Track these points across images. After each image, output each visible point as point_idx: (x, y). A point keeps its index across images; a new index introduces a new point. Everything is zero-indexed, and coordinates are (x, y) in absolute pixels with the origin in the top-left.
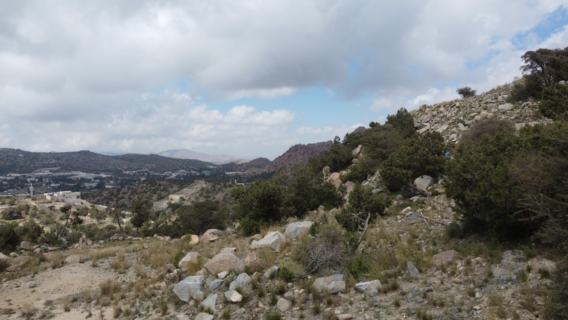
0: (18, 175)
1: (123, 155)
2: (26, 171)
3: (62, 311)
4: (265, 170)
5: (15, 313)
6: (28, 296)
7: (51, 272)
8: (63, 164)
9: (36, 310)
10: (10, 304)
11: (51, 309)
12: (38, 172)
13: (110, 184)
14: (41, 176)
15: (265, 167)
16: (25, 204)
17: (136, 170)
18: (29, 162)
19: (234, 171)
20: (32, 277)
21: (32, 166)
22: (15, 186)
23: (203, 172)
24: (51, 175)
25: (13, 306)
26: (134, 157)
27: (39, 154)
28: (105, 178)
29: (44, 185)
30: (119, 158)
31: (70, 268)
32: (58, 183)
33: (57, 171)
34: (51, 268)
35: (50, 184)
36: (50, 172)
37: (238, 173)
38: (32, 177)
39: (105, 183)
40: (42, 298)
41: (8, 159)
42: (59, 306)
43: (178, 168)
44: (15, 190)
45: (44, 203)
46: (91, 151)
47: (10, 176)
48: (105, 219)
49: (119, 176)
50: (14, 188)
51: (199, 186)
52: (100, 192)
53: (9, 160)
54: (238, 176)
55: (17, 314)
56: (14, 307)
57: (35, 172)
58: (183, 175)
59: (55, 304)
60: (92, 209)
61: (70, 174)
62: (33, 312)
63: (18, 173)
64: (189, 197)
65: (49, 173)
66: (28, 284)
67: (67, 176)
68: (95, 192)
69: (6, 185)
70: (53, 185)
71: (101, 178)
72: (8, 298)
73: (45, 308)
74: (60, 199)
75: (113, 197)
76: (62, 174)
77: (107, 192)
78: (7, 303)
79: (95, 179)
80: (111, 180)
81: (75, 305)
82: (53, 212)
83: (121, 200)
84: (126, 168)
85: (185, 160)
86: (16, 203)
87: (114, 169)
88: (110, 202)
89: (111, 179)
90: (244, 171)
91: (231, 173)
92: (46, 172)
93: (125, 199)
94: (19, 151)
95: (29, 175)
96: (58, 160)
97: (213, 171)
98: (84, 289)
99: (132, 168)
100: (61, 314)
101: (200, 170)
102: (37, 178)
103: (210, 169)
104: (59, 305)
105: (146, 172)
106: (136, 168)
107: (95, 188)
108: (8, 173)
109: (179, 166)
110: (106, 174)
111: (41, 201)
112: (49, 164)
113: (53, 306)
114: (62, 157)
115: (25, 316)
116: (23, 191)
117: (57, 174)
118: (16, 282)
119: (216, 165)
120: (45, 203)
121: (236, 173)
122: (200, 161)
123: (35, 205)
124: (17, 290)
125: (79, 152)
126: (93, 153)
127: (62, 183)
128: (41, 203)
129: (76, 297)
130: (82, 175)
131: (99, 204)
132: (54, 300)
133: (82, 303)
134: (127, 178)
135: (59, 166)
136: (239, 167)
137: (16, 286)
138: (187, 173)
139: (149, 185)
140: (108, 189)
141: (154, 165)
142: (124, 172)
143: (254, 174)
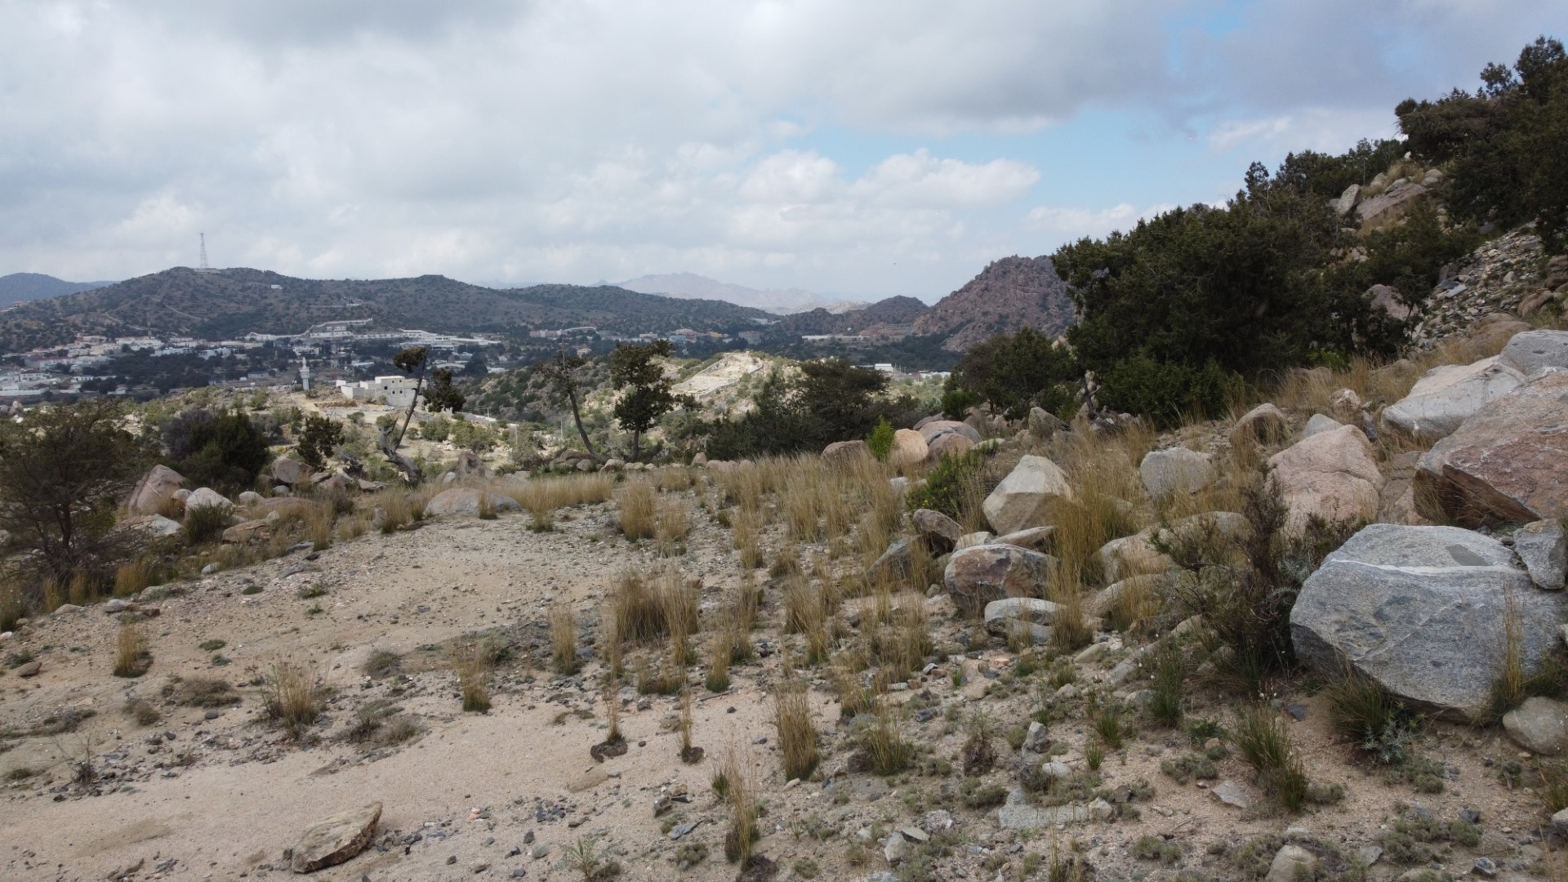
0: (271, 337)
1: (530, 289)
2: (291, 327)
3: (451, 705)
4: (915, 329)
5: (236, 701)
6: (296, 630)
7: (379, 545)
8: (380, 310)
9: (329, 693)
10: (220, 661)
11: (397, 692)
12: (318, 330)
13: (498, 365)
14: (327, 341)
15: (912, 321)
16: (290, 406)
17: (564, 328)
18: (296, 305)
19: (826, 334)
20: (309, 558)
21: (304, 314)
22: (265, 364)
23: (742, 335)
24: (351, 338)
25: (229, 668)
26: (558, 292)
27: (320, 283)
28: (486, 348)
29: (335, 363)
30: (521, 297)
31: (447, 533)
32: (369, 359)
33: (364, 327)
34: (379, 532)
35: (349, 362)
36: (348, 329)
37: (838, 337)
38: (304, 344)
39: (486, 360)
40: (352, 643)
41: (244, 297)
42: (429, 680)
43: (674, 323)
44: (266, 375)
45: (336, 405)
46: (448, 275)
47: (252, 340)
48: (491, 451)
49: (523, 344)
50: (261, 370)
51: (737, 369)
52: (475, 383)
53: (248, 300)
54: (838, 345)
55: (246, 706)
56: (233, 674)
57: (311, 331)
58: (689, 344)
59: (411, 671)
60: (458, 425)
61: (396, 336)
62: (315, 704)
63: (271, 333)
64: (709, 398)
65: (346, 334)
66: (293, 583)
67: (391, 341)
68: (463, 382)
69: (244, 363)
70: (356, 364)
71: (475, 349)
72: (212, 635)
73: (369, 686)
74: (376, 396)
75: (508, 394)
76: (377, 336)
77: (493, 382)
78: (205, 657)
79: (461, 349)
80: (501, 354)
81: (506, 679)
82: (359, 429)
83: (530, 405)
84: (537, 322)
85: (692, 303)
86: (267, 405)
87: (508, 324)
88: (502, 408)
89: (500, 349)
90: (855, 332)
91: (817, 337)
92: (338, 331)
93: (540, 402)
94: (270, 275)
95: (297, 337)
96: (368, 298)
97: (767, 333)
98: (526, 611)
99: (552, 323)
100: (449, 719)
101: (733, 331)
102: (317, 345)
103: (759, 328)
104: (432, 675)
105: (591, 333)
106: (565, 321)
107: (462, 373)
108: (246, 333)
109: (675, 319)
110: (489, 338)
111: (329, 400)
112: (345, 309)
113: (404, 679)
114: (376, 293)
115: (281, 721)
116: (286, 377)
117: (366, 337)
118: (249, 576)
119: (777, 318)
120: (340, 405)
121: (833, 339)
122: (732, 306)
123: (315, 409)
124: (249, 605)
125: (417, 279)
126: (453, 281)
127: (378, 359)
128: (329, 405)
129: (503, 643)
130: (425, 338)
131: (474, 413)
132: (404, 651)
133: (534, 673)
134: (542, 349)
135: (370, 316)
136: (839, 323)
137: (245, 587)
138: (698, 338)
139: (601, 364)
140: (493, 375)
141: (610, 316)
142: (533, 334)
143: (884, 342)
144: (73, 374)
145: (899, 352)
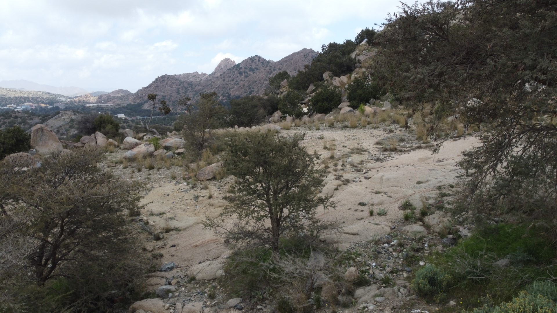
4: (130, 101)
15: (128, 98)
23: (56, 105)
51: (67, 117)
90: (106, 103)
97: (66, 104)
101: (51, 103)
103: (63, 102)
109: (23, 99)
119: (69, 98)
122: (49, 93)
143: (119, 106)
145: (126, 110)
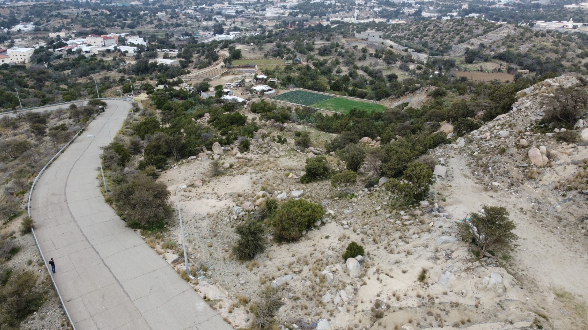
16: (337, 41)
51: (507, 31)
64: (490, 44)
75: (418, 33)
83: (425, 38)
88: (415, 38)
91: (573, 6)
93: (429, 37)
123: (345, 42)
139: (456, 23)
144: (287, 9)
